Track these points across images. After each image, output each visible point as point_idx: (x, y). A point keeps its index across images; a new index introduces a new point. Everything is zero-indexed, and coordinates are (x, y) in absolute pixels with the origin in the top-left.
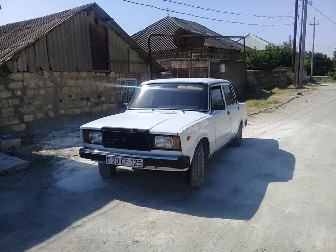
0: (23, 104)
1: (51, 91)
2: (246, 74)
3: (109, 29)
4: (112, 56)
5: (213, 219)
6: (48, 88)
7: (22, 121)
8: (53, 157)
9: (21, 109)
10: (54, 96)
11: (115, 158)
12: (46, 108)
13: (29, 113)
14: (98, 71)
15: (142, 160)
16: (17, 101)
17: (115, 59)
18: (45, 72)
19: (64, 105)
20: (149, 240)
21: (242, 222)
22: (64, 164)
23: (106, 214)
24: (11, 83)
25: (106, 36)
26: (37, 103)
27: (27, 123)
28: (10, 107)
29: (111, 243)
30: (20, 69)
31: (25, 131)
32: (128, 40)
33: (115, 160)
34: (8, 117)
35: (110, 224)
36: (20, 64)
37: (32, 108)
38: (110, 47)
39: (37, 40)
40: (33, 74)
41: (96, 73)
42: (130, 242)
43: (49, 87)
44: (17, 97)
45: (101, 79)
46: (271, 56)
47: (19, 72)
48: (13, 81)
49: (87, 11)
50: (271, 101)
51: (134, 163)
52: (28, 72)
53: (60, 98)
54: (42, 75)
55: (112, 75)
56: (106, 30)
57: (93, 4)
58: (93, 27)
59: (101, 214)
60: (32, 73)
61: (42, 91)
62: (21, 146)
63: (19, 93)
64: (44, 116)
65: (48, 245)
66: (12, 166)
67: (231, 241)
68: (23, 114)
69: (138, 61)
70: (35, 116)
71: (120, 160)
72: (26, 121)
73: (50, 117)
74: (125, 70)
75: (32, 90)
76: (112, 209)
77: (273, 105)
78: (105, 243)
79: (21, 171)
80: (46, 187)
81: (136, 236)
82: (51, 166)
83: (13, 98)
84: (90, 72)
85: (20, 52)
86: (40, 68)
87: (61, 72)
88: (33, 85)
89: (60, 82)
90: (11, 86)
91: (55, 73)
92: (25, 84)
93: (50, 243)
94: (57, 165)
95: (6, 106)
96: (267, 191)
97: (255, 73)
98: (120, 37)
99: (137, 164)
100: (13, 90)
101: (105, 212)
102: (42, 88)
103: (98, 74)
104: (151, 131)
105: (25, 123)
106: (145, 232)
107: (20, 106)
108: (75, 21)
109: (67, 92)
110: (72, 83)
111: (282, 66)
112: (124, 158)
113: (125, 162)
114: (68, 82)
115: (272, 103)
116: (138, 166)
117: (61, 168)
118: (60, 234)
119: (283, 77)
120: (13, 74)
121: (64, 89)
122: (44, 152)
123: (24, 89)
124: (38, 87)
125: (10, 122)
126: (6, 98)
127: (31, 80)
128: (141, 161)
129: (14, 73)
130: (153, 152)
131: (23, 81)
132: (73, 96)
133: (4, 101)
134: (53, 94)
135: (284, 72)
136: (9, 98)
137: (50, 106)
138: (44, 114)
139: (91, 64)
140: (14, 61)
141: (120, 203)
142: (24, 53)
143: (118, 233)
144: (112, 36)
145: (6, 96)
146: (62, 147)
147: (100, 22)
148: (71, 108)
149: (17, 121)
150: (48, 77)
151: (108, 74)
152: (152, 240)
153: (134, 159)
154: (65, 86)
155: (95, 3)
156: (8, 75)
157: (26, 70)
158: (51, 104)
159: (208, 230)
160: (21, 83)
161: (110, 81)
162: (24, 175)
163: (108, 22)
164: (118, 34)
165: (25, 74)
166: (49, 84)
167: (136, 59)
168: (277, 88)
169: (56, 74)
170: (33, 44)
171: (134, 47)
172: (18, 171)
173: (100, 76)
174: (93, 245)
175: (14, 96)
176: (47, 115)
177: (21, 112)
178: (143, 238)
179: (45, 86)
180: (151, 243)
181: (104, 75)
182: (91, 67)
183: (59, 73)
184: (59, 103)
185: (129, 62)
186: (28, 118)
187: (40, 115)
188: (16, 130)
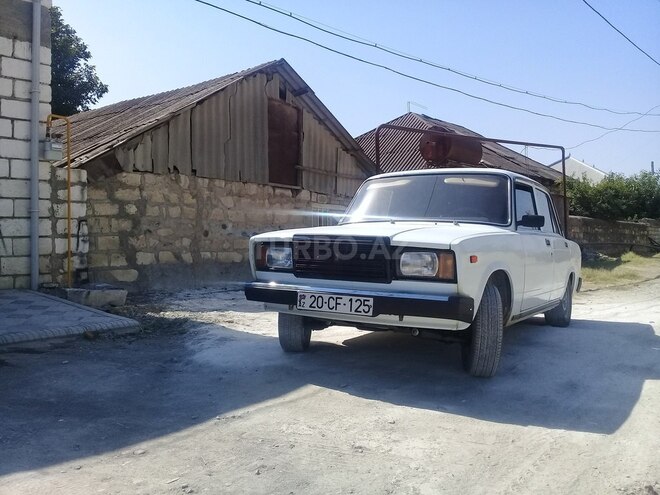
0: (136, 232)
1: (191, 212)
2: (566, 222)
3: (304, 111)
4: (306, 160)
5: (526, 428)
6: (185, 207)
7: (132, 262)
8: (186, 320)
9: (133, 241)
10: (194, 223)
11: (317, 296)
12: (177, 244)
13: (145, 250)
14: (280, 185)
15: (372, 300)
16: (126, 225)
17: (311, 166)
18: (182, 177)
19: (212, 242)
20: (386, 448)
21: (596, 437)
22: (207, 332)
23: (293, 404)
24: (120, 190)
25: (298, 123)
26: (162, 232)
27: (141, 269)
28: (114, 235)
29: (306, 447)
30: (139, 167)
31: (135, 283)
32: (337, 134)
33: (316, 299)
34: (108, 253)
35: (302, 419)
36: (140, 156)
37: (153, 241)
38: (305, 144)
39: (174, 116)
40: (160, 178)
41: (274, 188)
42: (345, 448)
43: (187, 205)
44: (127, 216)
45: (282, 201)
46: (617, 191)
47: (136, 171)
48: (124, 186)
49: (267, 74)
50: (621, 273)
51: (355, 305)
52: (152, 173)
53: (206, 227)
54: (177, 181)
55: (304, 194)
56: (299, 112)
57: (279, 61)
58: (276, 103)
59: (282, 404)
60: (159, 174)
61: (175, 212)
62: (126, 304)
63: (132, 210)
64: (173, 259)
65: (175, 441)
66: (109, 325)
67: (574, 465)
68: (135, 251)
69: (354, 174)
70: (157, 258)
71: (326, 300)
72: (139, 263)
73: (182, 261)
74: (329, 188)
75: (157, 207)
76: (305, 397)
77: (626, 281)
78: (293, 446)
79: (125, 336)
80: (172, 361)
81: (359, 440)
82: (182, 333)
83: (121, 217)
84: (264, 185)
85: (141, 134)
86: (175, 168)
87: (211, 179)
88: (158, 197)
89: (209, 198)
90: (120, 194)
91: (200, 180)
92: (144, 194)
93: (178, 439)
94: (194, 332)
95: (107, 230)
96: (643, 392)
97: (585, 223)
98: (322, 127)
99: (362, 307)
100: (122, 204)
101: (291, 402)
102: (174, 205)
103: (278, 191)
104: (395, 239)
105: (137, 267)
106: (379, 435)
107: (132, 234)
108: (245, 90)
109: (218, 218)
110: (229, 201)
111: (639, 217)
112: (335, 296)
113: (337, 304)
114: (222, 199)
115: (623, 277)
116: (363, 313)
117: (202, 336)
118: (200, 427)
119: (642, 236)
120: (124, 174)
121: (214, 212)
122: (169, 315)
123: (142, 204)
124: (168, 202)
125: (109, 262)
126: (107, 216)
127: (157, 188)
128: (371, 302)
129: (128, 172)
130: (396, 284)
131: (141, 189)
132: (230, 226)
133: (104, 222)
134: (192, 220)
135: (644, 228)
136: (114, 216)
137: (186, 242)
138: (174, 254)
139: (267, 172)
140: (129, 150)
141: (319, 391)
142: (149, 138)
143: (319, 433)
144: (309, 122)
145: (109, 213)
146: (203, 310)
147: (289, 96)
148: (224, 250)
149: (122, 262)
150: (186, 187)
151: (296, 192)
152: (395, 447)
153: (354, 298)
154: (216, 206)
155: (283, 59)
156: (115, 174)
157: (150, 169)
158: (188, 237)
159: (518, 444)
160: (137, 192)
161: (298, 205)
162: (130, 343)
163: (304, 96)
164: (321, 121)
165: (147, 176)
166: (189, 199)
167: (350, 169)
168: (631, 254)
169: (203, 183)
170: (166, 123)
171: (349, 147)
172: (119, 337)
173: (282, 196)
174: (267, 448)
175: (122, 215)
176: (178, 257)
177: (132, 245)
178: (373, 445)
179: (181, 203)
180: (393, 453)
181: (289, 193)
182: (267, 177)
183: (207, 181)
184: (203, 237)
185: (336, 176)
186: (144, 258)
187: (166, 256)
188: (120, 279)
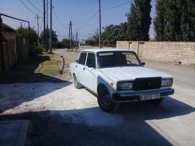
15: (160, 94)
33: (146, 97)
51: (156, 96)
71: (148, 96)
112: (151, 95)
113: (151, 97)
116: (158, 98)
153: (156, 94)
